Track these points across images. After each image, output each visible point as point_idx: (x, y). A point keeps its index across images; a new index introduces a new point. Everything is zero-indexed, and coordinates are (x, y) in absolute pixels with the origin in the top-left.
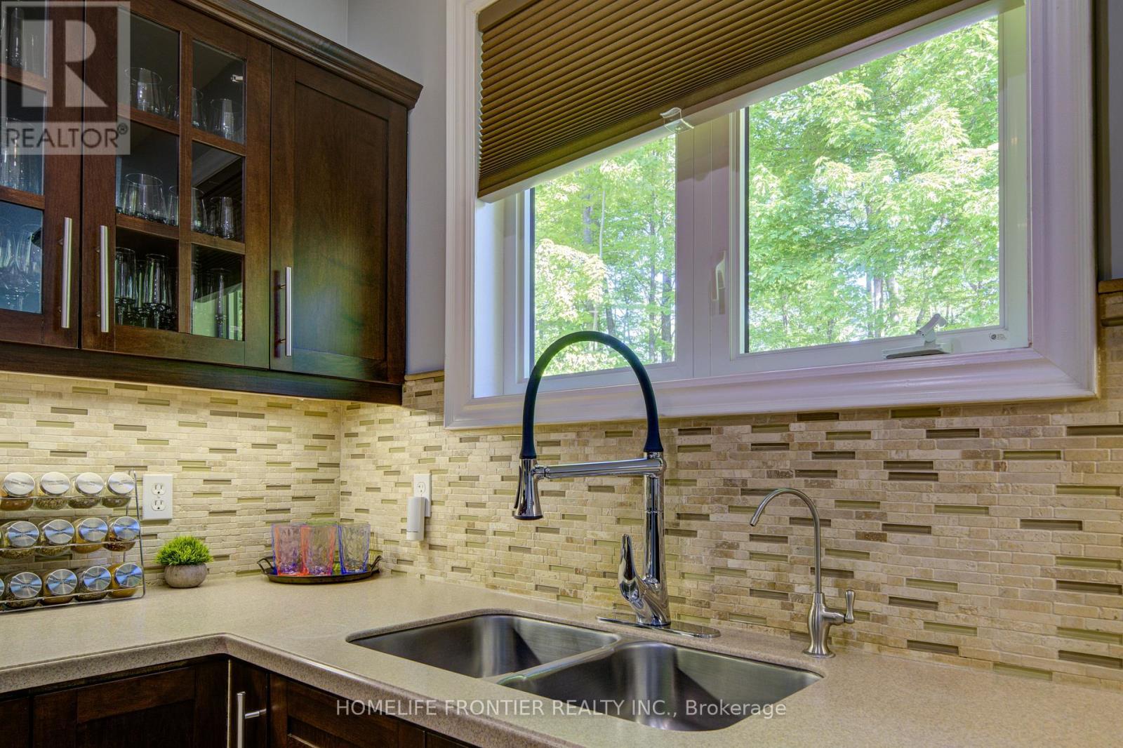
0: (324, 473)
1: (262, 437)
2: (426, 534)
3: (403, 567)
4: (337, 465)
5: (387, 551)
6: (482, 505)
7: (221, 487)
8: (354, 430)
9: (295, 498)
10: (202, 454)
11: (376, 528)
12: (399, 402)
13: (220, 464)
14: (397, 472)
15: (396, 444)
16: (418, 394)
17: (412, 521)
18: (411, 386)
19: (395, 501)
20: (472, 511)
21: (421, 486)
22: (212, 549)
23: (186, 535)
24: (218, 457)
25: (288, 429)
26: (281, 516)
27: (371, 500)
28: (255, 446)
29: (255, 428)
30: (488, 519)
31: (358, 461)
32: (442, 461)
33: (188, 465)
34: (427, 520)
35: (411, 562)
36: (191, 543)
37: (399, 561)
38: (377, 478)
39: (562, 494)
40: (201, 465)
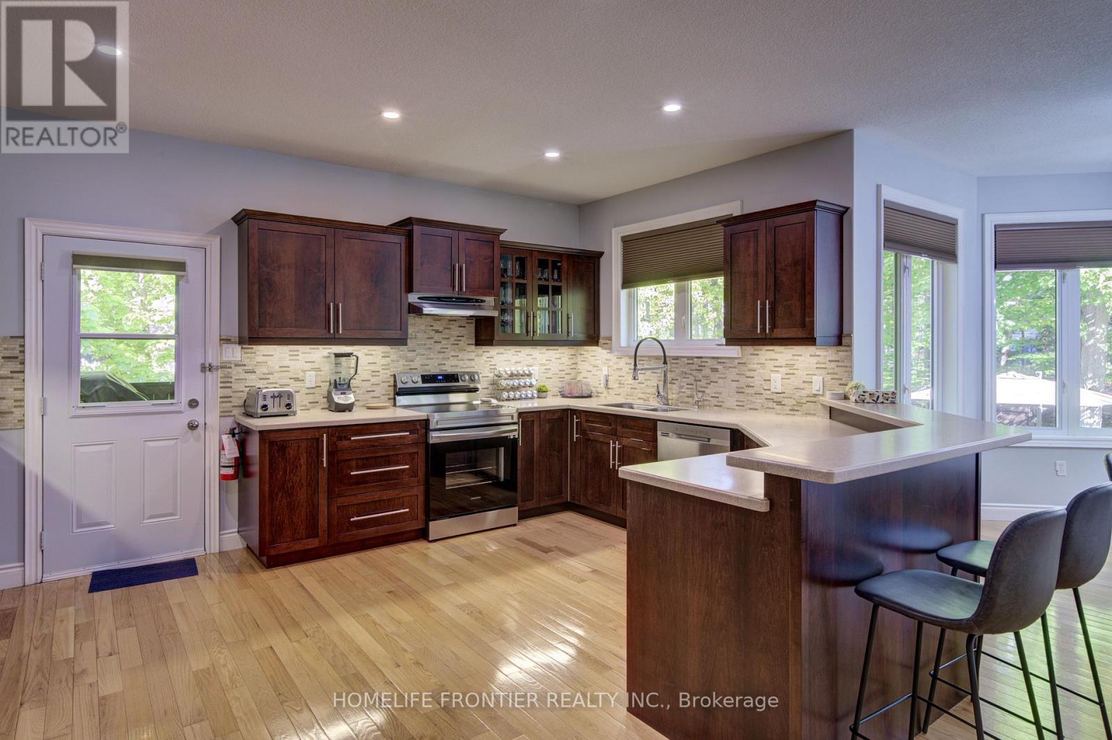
0: (573, 366)
1: (558, 356)
2: (607, 385)
3: (599, 395)
4: (576, 364)
5: (594, 390)
6: (624, 377)
7: (548, 371)
8: (582, 353)
9: (566, 374)
10: (544, 362)
11: (591, 384)
12: (597, 345)
13: (548, 364)
14: (597, 367)
15: (596, 358)
16: (604, 344)
17: (603, 381)
18: (601, 341)
19: (596, 375)
20: (620, 378)
21: (605, 371)
22: (549, 389)
23: (542, 384)
24: (547, 362)
25: (563, 353)
26: (562, 379)
27: (589, 375)
28: (556, 358)
29: (556, 353)
30: (625, 381)
31: (583, 363)
32: (611, 363)
33: (541, 365)
34: (607, 381)
35: (601, 393)
36: (544, 386)
37: (598, 393)
38: (591, 368)
39: (645, 374)
40: (544, 365)
